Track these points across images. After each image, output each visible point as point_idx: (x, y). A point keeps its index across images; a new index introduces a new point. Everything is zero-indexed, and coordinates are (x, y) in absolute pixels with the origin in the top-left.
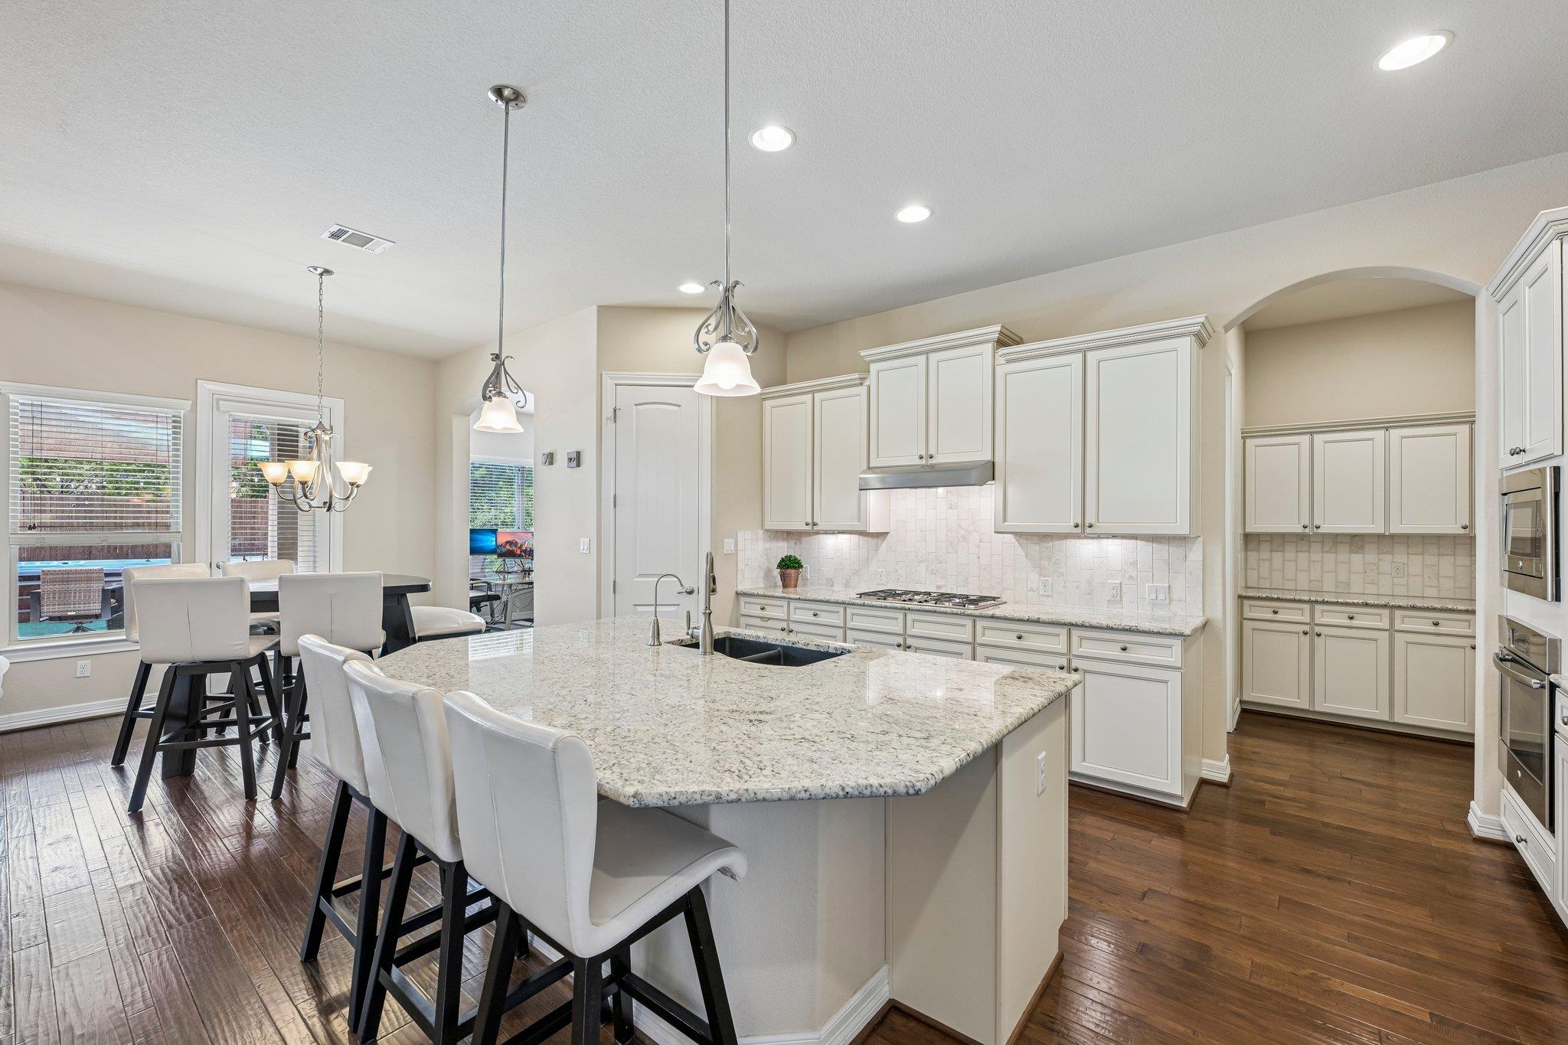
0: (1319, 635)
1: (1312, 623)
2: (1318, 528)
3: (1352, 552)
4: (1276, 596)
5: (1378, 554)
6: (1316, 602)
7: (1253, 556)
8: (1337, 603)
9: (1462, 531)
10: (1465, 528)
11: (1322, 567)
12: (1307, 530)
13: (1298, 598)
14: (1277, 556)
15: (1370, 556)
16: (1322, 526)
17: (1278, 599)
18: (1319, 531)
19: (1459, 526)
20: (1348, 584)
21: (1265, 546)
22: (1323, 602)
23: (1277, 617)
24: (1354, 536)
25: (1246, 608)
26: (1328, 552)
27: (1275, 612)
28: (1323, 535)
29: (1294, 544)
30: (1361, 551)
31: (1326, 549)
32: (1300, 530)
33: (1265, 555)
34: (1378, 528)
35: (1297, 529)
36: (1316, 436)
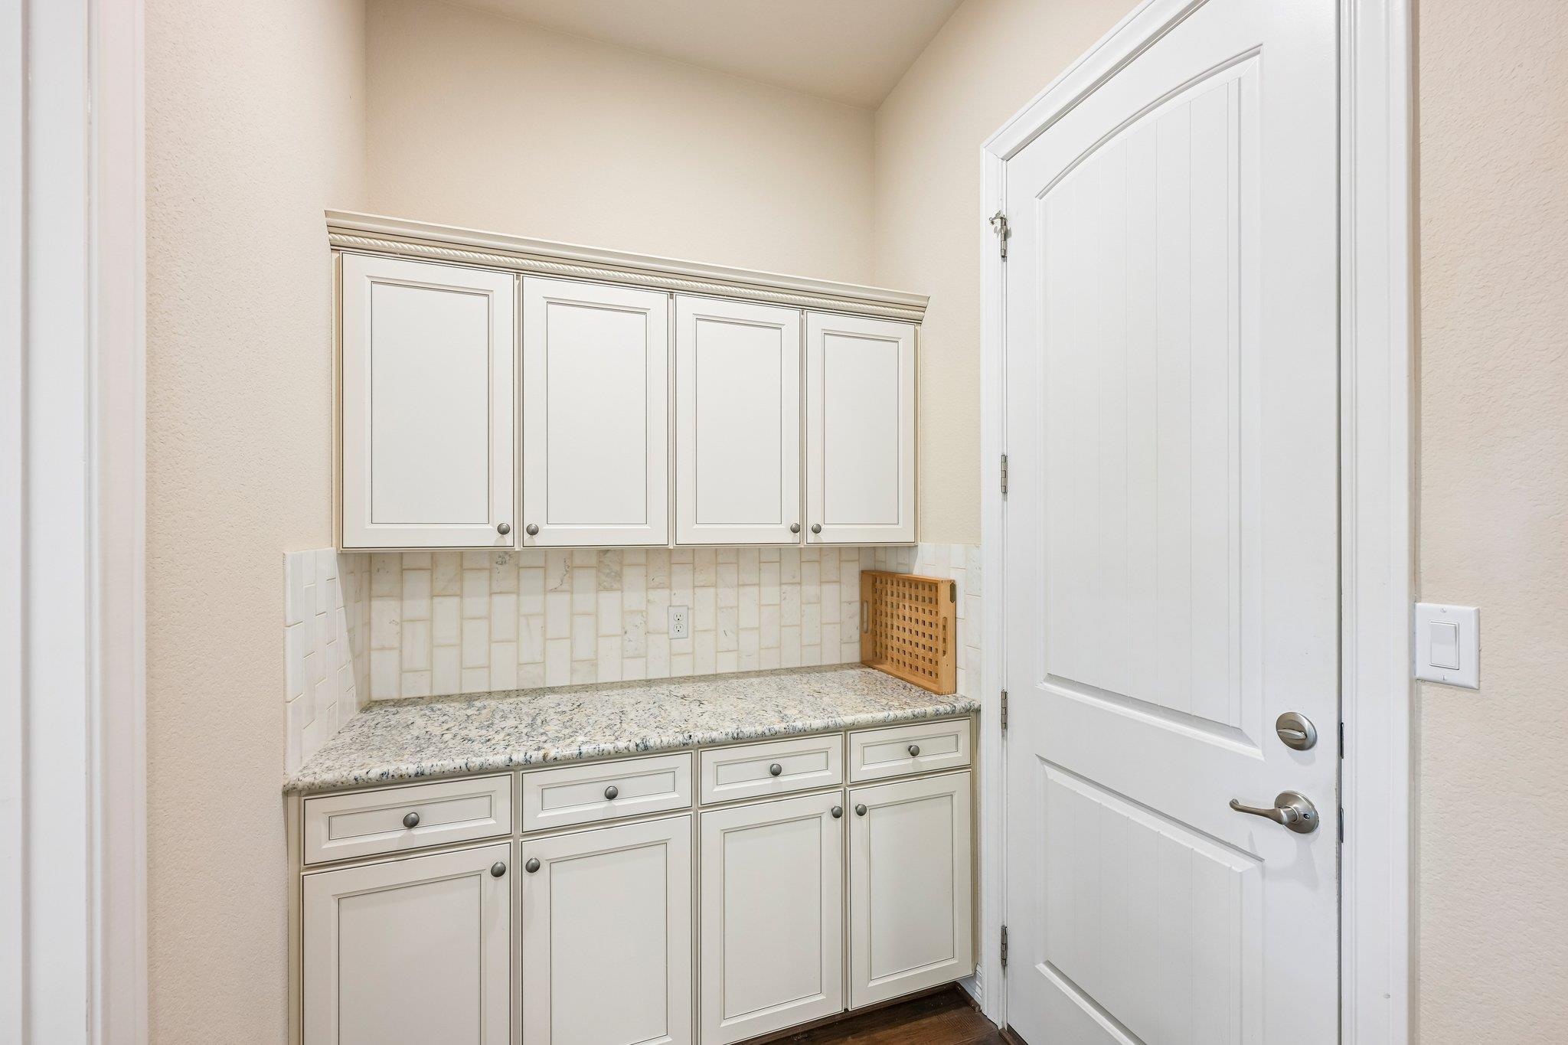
0: (533, 869)
1: (518, 833)
2: (533, 532)
3: (601, 588)
4: (412, 769)
5: (647, 589)
6: (529, 765)
7: (385, 611)
8: (580, 759)
9: (790, 538)
10: (795, 530)
11: (544, 628)
12: (508, 540)
13: (476, 762)
14: (447, 607)
15: (634, 594)
16: (544, 528)
17: (421, 778)
18: (538, 540)
19: (785, 527)
20: (594, 664)
21: (417, 583)
22: (548, 763)
23: (421, 835)
24: (604, 552)
25: (316, 828)
26: (555, 590)
27: (411, 823)
28: (547, 551)
29: (486, 574)
30: (616, 585)
31: (553, 583)
32: (492, 539)
33: (417, 606)
34: (655, 535)
35: (487, 537)
36: (529, 281)
